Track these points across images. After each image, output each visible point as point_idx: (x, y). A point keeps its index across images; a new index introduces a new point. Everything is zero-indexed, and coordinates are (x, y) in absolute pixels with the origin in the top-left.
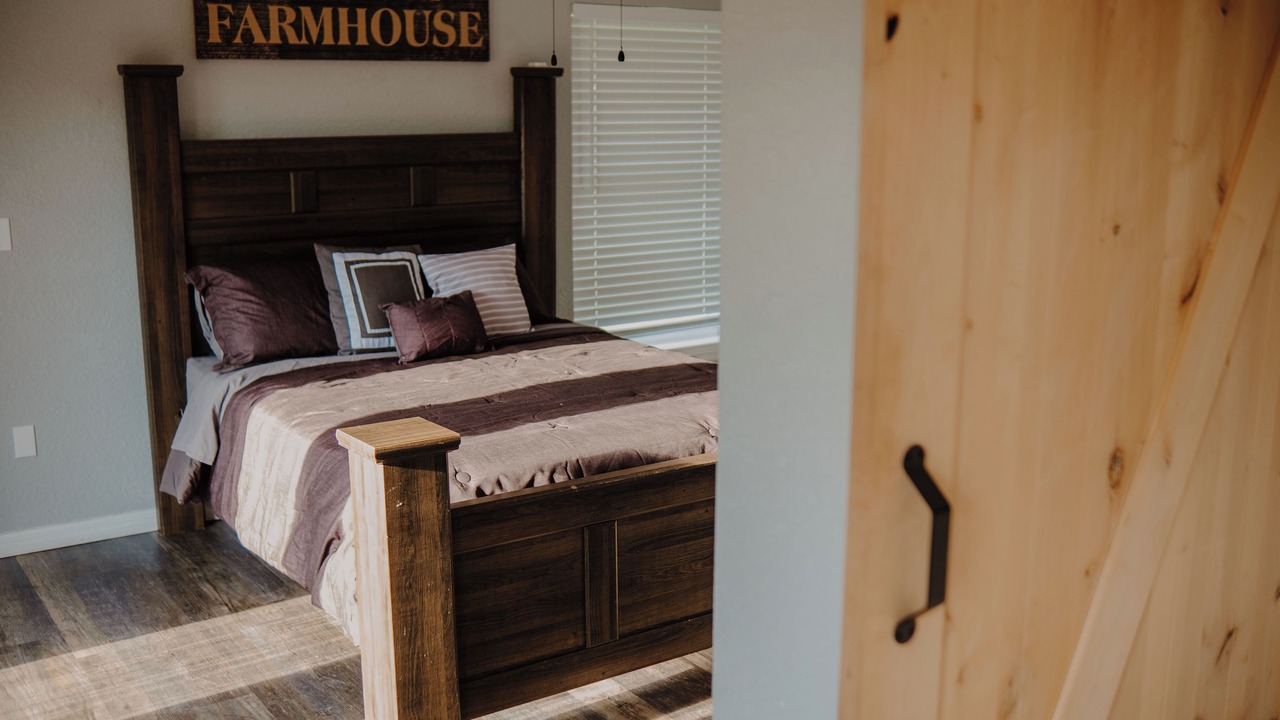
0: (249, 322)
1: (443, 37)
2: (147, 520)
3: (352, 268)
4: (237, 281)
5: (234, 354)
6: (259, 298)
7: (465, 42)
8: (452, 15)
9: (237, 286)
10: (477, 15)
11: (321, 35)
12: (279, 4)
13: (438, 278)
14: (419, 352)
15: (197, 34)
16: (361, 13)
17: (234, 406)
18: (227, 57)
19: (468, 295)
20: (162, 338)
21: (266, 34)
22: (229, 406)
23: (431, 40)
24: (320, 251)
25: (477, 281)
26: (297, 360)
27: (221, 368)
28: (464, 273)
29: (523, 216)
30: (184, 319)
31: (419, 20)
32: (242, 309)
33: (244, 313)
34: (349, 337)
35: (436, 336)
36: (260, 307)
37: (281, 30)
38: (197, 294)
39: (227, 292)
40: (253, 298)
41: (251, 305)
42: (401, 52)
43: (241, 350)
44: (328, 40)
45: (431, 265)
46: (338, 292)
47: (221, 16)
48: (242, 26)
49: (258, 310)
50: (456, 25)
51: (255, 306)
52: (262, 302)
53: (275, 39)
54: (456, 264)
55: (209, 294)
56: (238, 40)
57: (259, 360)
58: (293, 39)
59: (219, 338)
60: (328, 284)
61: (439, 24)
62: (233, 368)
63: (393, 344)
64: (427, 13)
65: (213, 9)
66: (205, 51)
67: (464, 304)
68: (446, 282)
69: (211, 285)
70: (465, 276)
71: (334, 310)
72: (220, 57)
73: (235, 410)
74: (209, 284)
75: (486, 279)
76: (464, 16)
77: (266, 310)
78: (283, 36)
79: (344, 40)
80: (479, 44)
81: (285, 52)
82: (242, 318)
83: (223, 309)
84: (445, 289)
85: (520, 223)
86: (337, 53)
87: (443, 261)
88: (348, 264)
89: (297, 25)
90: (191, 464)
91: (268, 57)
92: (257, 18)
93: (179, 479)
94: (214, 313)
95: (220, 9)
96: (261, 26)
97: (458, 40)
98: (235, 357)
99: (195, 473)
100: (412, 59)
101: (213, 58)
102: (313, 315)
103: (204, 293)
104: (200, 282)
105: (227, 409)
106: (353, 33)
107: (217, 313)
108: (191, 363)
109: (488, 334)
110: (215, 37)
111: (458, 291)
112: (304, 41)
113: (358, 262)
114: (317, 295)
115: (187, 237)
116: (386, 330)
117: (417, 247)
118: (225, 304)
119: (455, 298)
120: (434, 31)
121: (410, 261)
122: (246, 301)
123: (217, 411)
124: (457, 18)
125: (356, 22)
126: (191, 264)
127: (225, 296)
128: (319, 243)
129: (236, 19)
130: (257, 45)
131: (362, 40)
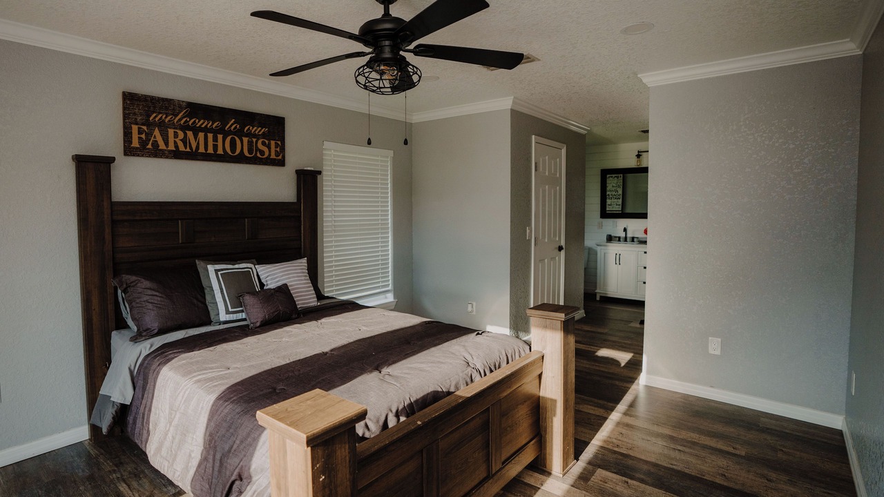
0: (155, 309)
1: (262, 153)
2: (82, 433)
3: (219, 273)
4: (147, 284)
5: (144, 329)
6: (161, 293)
7: (273, 156)
8: (267, 142)
9: (147, 287)
10: (279, 143)
11: (198, 147)
12: (174, 129)
13: (267, 277)
14: (262, 321)
15: (125, 141)
16: (220, 137)
17: (145, 365)
18: (142, 156)
19: (285, 285)
20: (95, 319)
21: (167, 144)
22: (141, 365)
23: (256, 154)
24: (200, 264)
25: (289, 278)
26: (186, 330)
27: (135, 339)
28: (281, 274)
29: (302, 244)
30: (111, 307)
31: (250, 143)
32: (150, 301)
33: (152, 303)
34: (219, 314)
35: (272, 311)
36: (162, 299)
37: (175, 142)
38: (119, 291)
39: (140, 290)
40: (157, 294)
41: (156, 298)
42: (240, 159)
43: (149, 327)
44: (202, 150)
45: (264, 270)
46: (211, 287)
47: (140, 132)
48: (152, 139)
49: (161, 301)
50: (269, 147)
51: (159, 299)
52: (163, 296)
53: (171, 147)
54: (277, 269)
55: (128, 292)
56: (149, 146)
57: (162, 332)
58: (182, 148)
59: (134, 319)
60: (204, 283)
61: (260, 146)
62: (144, 338)
63: (244, 317)
64: (254, 140)
65: (135, 128)
66: (129, 151)
67: (284, 290)
68: (272, 279)
69: (129, 286)
70: (282, 276)
71: (208, 298)
72: (138, 156)
73: (146, 368)
74: (128, 286)
75: (294, 277)
76: (273, 143)
77: (166, 300)
78: (176, 146)
79: (211, 150)
80: (280, 157)
81: (177, 155)
82: (150, 306)
83: (138, 301)
84: (271, 284)
85: (301, 248)
86: (206, 157)
87: (269, 268)
88: (217, 271)
89: (184, 141)
90: (113, 405)
91: (167, 157)
92: (161, 135)
93: (104, 415)
94: (131, 303)
95: (139, 128)
96: (163, 140)
97: (270, 155)
98: (145, 331)
99: (116, 412)
100: (247, 163)
101: (134, 155)
102: (195, 301)
103: (125, 291)
104: (122, 285)
105: (139, 367)
106: (215, 147)
107: (134, 304)
108: (114, 334)
109: (298, 307)
110: (135, 143)
111: (280, 284)
112: (188, 150)
113: (222, 270)
114: (199, 290)
115: (114, 258)
116: (241, 309)
117: (254, 261)
118: (138, 298)
119: (279, 288)
120: (257, 149)
121: (251, 268)
122: (153, 295)
123: (132, 368)
124: (269, 144)
125: (217, 142)
126: (116, 274)
127: (139, 293)
128: (199, 260)
129: (149, 135)
130: (161, 150)
131: (220, 151)
